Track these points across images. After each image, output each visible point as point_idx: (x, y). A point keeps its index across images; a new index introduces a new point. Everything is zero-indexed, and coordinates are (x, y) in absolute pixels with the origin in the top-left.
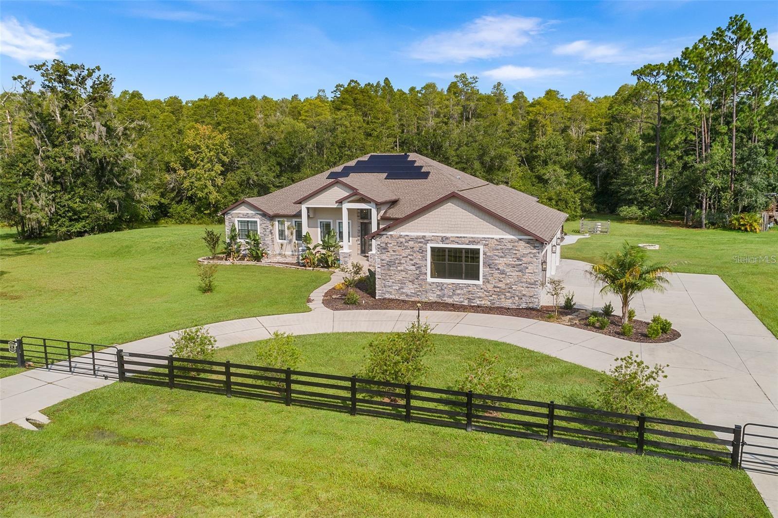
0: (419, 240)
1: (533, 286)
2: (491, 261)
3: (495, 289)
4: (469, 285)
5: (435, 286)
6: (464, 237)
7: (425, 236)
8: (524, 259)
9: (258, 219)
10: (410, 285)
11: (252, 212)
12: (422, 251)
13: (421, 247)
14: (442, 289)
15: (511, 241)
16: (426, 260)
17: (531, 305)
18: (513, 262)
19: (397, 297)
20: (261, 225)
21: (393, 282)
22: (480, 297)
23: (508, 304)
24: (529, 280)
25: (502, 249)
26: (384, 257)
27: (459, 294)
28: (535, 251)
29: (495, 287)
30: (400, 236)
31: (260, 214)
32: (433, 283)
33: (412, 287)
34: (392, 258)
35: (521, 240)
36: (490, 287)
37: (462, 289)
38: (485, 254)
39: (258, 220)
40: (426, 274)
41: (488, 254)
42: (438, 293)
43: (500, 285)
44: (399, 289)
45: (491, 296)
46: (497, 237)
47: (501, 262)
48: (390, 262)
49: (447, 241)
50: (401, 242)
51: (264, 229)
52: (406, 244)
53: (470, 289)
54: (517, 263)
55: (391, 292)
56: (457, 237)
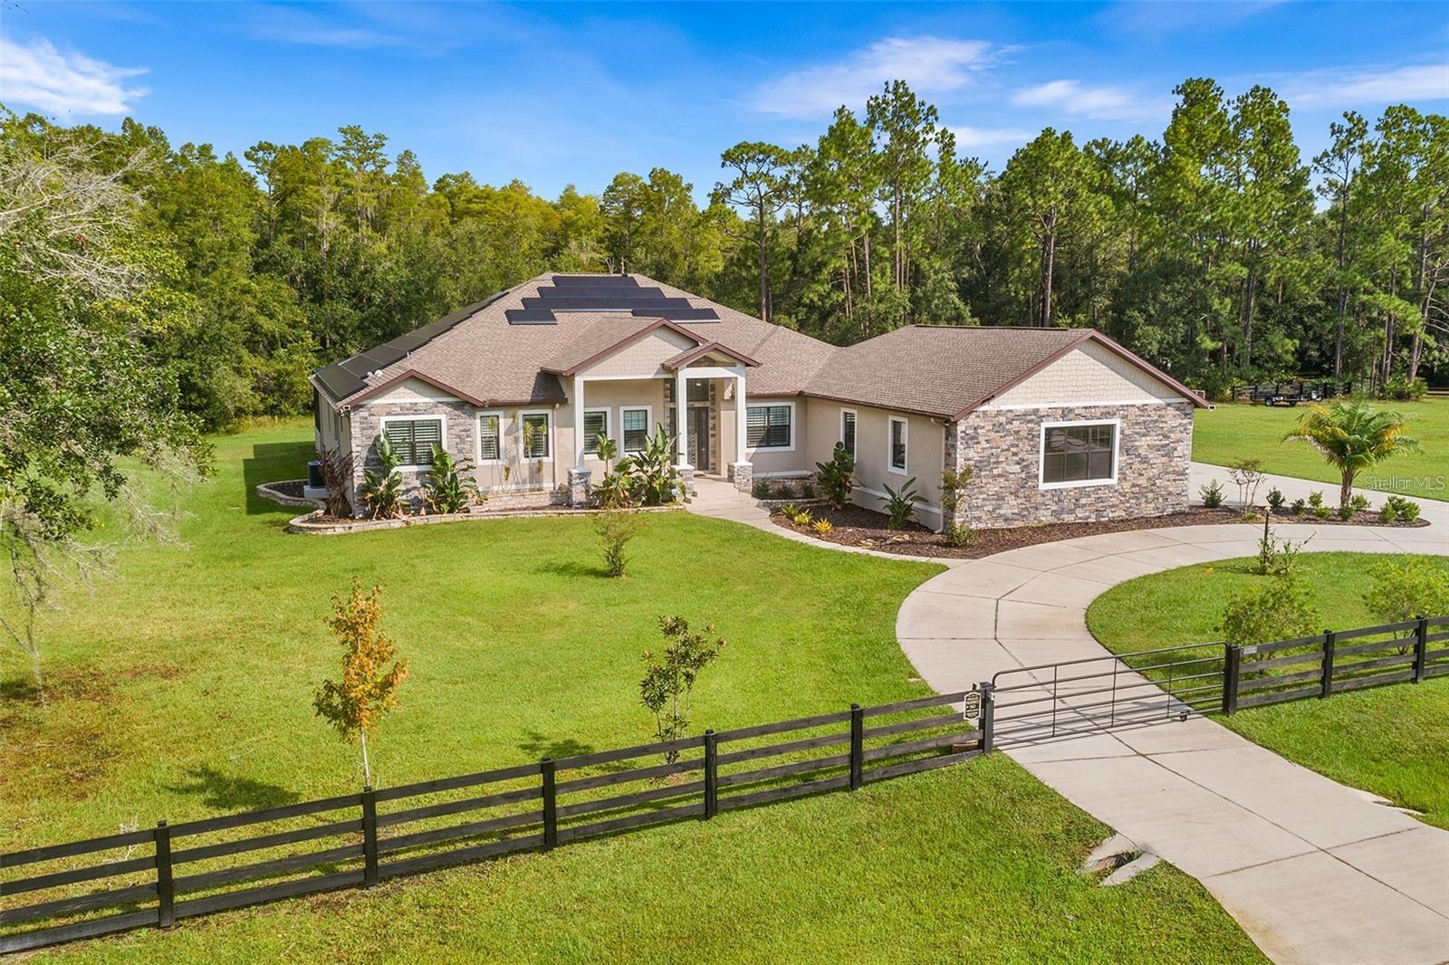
0: (1028, 418)
1: (1181, 477)
2: (1130, 444)
3: (1134, 489)
4: (1099, 488)
5: (1049, 496)
6: (1095, 407)
7: (1038, 410)
8: (1172, 435)
9: (443, 416)
10: (1011, 500)
11: (428, 400)
12: (1033, 436)
13: (1032, 429)
14: (1060, 501)
15: (1158, 408)
16: (1038, 452)
17: (1178, 509)
18: (1158, 442)
19: (989, 525)
20: (450, 428)
21: (984, 500)
22: (1113, 506)
23: (1149, 510)
24: (1176, 469)
25: (1144, 422)
26: (971, 453)
27: (1084, 505)
28: (1185, 421)
29: (1134, 486)
30: (999, 413)
31: (448, 404)
32: (1047, 491)
33: (1015, 503)
34: (985, 454)
35: (1169, 405)
36: (1127, 485)
37: (1089, 496)
38: (1122, 432)
39: (443, 418)
40: (1037, 476)
41: (1127, 432)
42: (1053, 508)
43: (1142, 481)
44: (994, 510)
45: (1128, 502)
46: (1139, 402)
47: (1143, 443)
48: (980, 462)
49: (1071, 416)
50: (1001, 424)
51: (459, 437)
52: (1007, 427)
53: (1101, 493)
54: (1163, 442)
55: (981, 518)
56: (1085, 408)
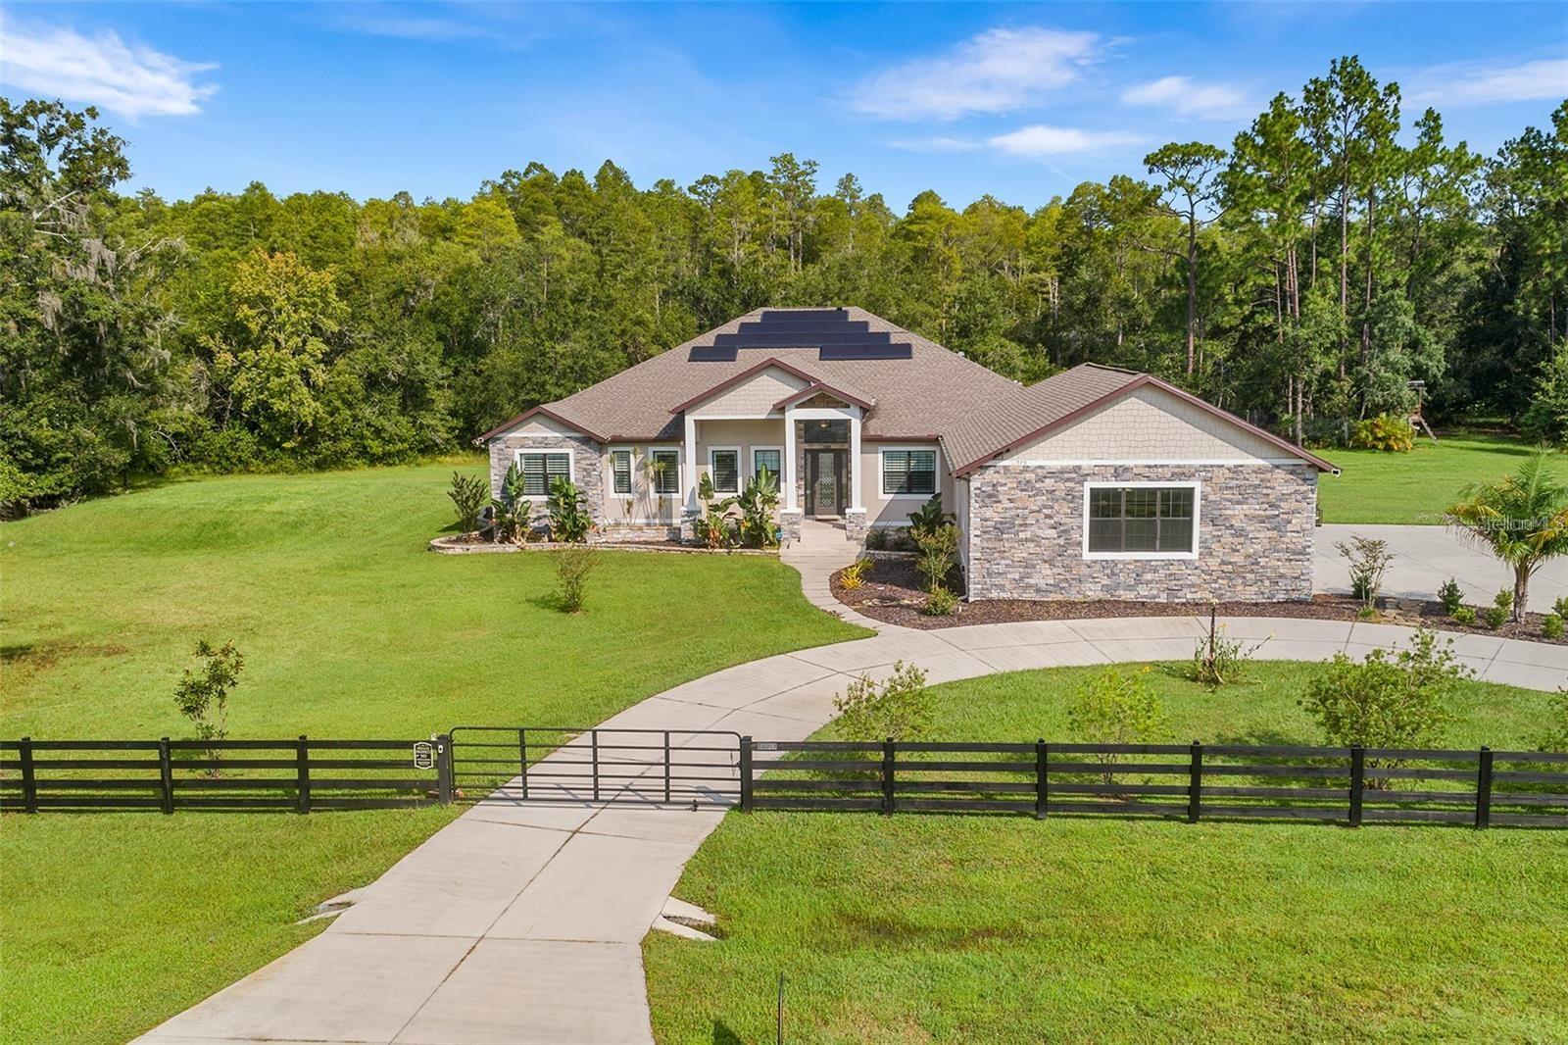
0: (1066, 475)
1: (1301, 557)
2: (1217, 513)
3: (1224, 568)
4: (1170, 563)
5: (1098, 567)
6: (1162, 466)
7: (1079, 467)
8: (1283, 504)
9: (570, 450)
10: (1046, 569)
11: (557, 435)
12: (1072, 497)
13: (1072, 489)
14: (1114, 574)
15: (1259, 470)
16: (1081, 515)
17: (1295, 596)
18: (1261, 512)
19: (1016, 596)
20: (577, 462)
21: (1007, 566)
22: (1193, 585)
23: (1249, 594)
24: (1292, 546)
25: (1239, 487)
26: (989, 513)
27: (1148, 583)
28: (1305, 488)
29: (1223, 563)
30: (1026, 469)
31: (575, 439)
32: (1095, 562)
33: (1049, 572)
34: (1008, 515)
35: (1277, 467)
36: (1213, 563)
37: (1156, 571)
38: (1204, 497)
39: (571, 452)
40: (1080, 544)
41: (1212, 498)
42: (1105, 582)
43: (1238, 559)
44: (1021, 579)
45: (1216, 582)
46: (1230, 462)
47: (1237, 513)
48: (1001, 523)
49: (1128, 475)
50: (1028, 482)
51: (585, 470)
52: (1037, 485)
53: (1173, 569)
54: (1268, 513)
55: (1004, 586)
56: (1149, 467)
